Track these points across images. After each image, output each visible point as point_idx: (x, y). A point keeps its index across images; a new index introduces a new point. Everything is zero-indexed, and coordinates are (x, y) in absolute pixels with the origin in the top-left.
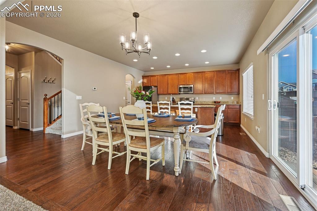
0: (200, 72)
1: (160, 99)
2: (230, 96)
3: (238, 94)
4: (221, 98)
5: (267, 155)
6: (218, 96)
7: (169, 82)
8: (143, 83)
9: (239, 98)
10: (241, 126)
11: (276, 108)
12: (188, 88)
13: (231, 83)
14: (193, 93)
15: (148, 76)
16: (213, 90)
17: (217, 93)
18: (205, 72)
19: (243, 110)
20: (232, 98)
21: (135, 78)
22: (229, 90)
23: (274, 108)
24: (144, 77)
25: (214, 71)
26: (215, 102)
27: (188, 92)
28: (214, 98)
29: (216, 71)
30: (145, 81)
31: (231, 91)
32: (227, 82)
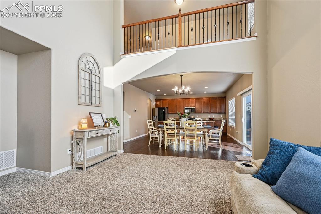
0: (200, 98)
1: (169, 117)
2: (220, 114)
3: (225, 113)
4: (214, 116)
5: (241, 143)
6: (212, 115)
7: (177, 104)
8: (156, 104)
9: (225, 116)
10: (228, 134)
11: (245, 122)
12: (191, 109)
13: (221, 106)
14: (195, 113)
15: (160, 100)
16: (209, 110)
17: (211, 113)
18: (203, 98)
19: (228, 124)
20: (221, 116)
21: (151, 101)
22: (219, 111)
23: (244, 121)
24: (156, 100)
25: (209, 98)
26: (210, 119)
27: (192, 112)
28: (209, 116)
29: (211, 98)
30: (158, 103)
31: (221, 111)
32: (218, 105)
